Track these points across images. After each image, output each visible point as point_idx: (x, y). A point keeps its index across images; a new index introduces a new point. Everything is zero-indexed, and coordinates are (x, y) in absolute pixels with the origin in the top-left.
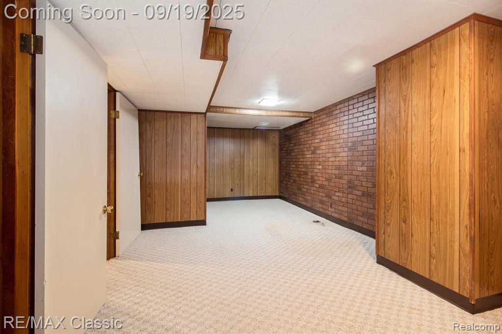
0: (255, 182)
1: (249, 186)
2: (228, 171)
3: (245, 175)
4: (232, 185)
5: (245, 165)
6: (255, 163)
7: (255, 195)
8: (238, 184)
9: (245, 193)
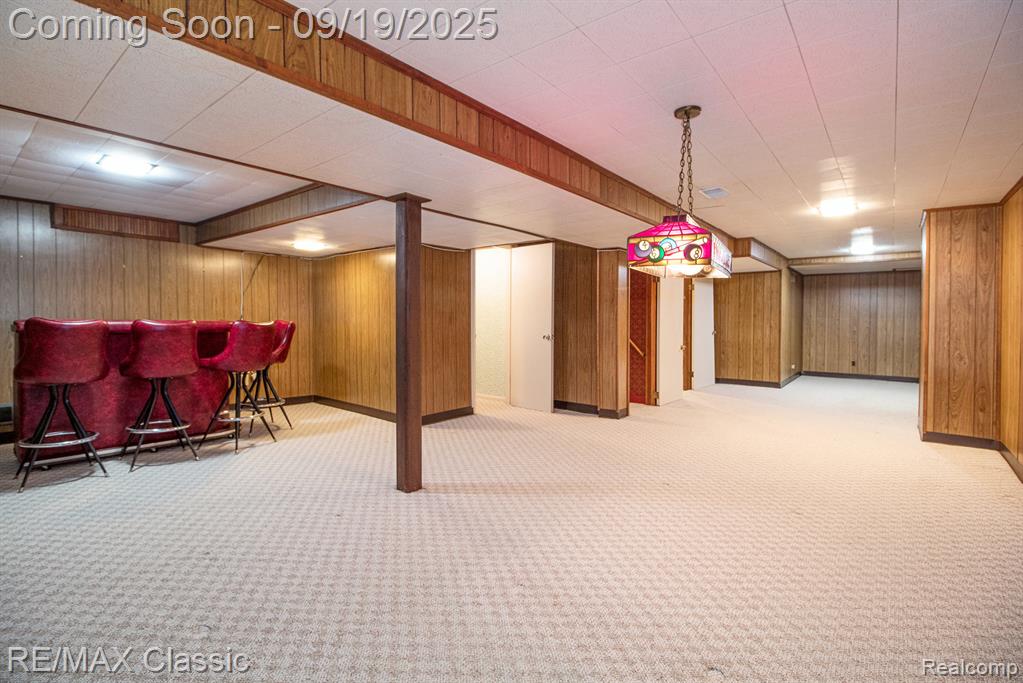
0: (898, 355)
1: (885, 360)
2: (848, 335)
3: (879, 344)
4: (853, 355)
5: (879, 327)
6: (898, 323)
7: (898, 374)
8: (864, 356)
9: (878, 369)
